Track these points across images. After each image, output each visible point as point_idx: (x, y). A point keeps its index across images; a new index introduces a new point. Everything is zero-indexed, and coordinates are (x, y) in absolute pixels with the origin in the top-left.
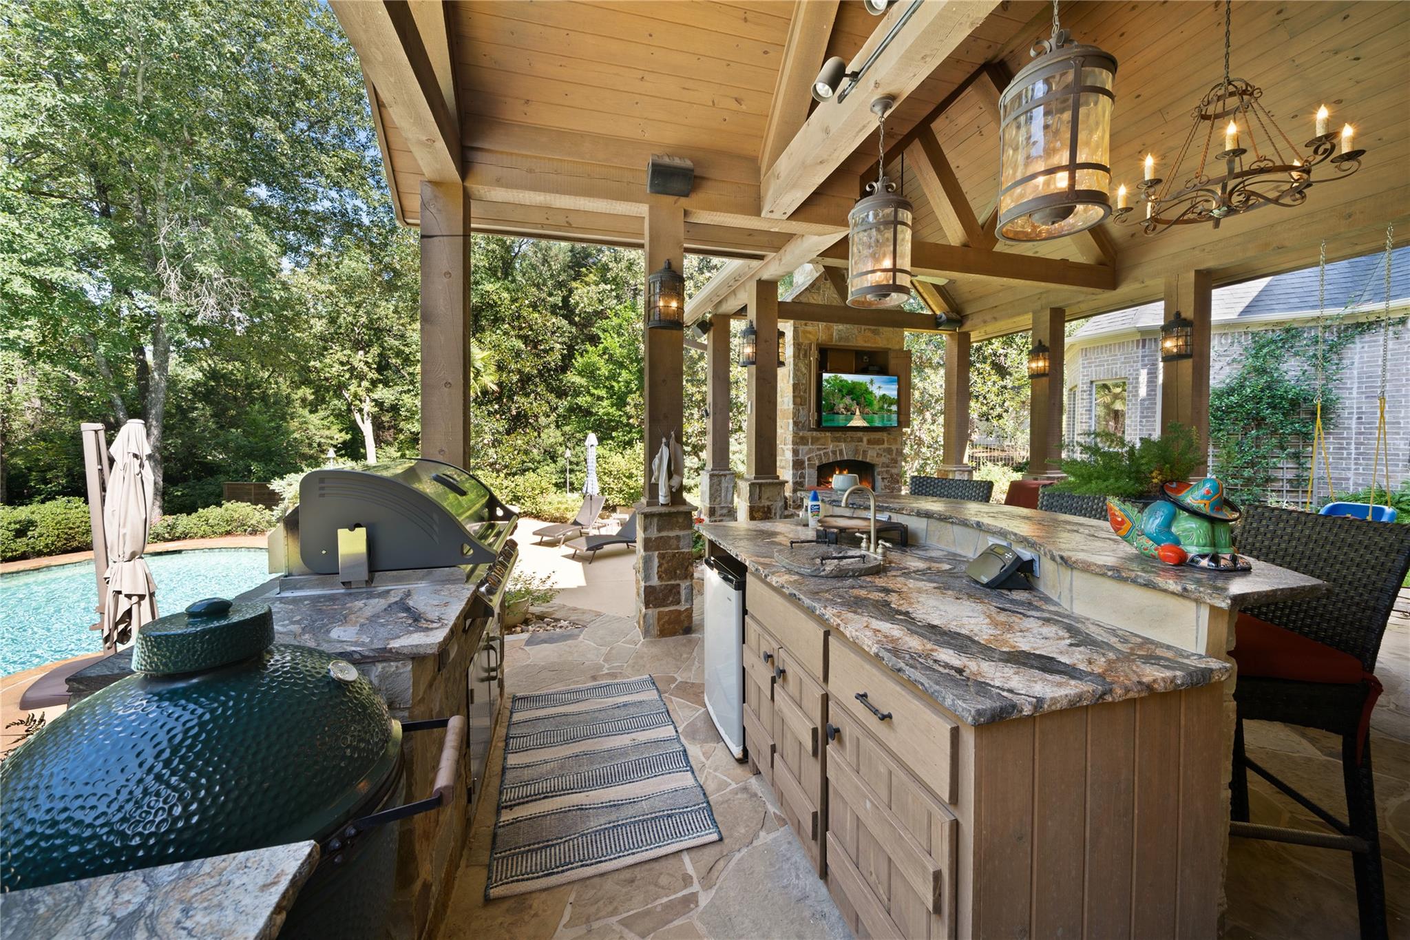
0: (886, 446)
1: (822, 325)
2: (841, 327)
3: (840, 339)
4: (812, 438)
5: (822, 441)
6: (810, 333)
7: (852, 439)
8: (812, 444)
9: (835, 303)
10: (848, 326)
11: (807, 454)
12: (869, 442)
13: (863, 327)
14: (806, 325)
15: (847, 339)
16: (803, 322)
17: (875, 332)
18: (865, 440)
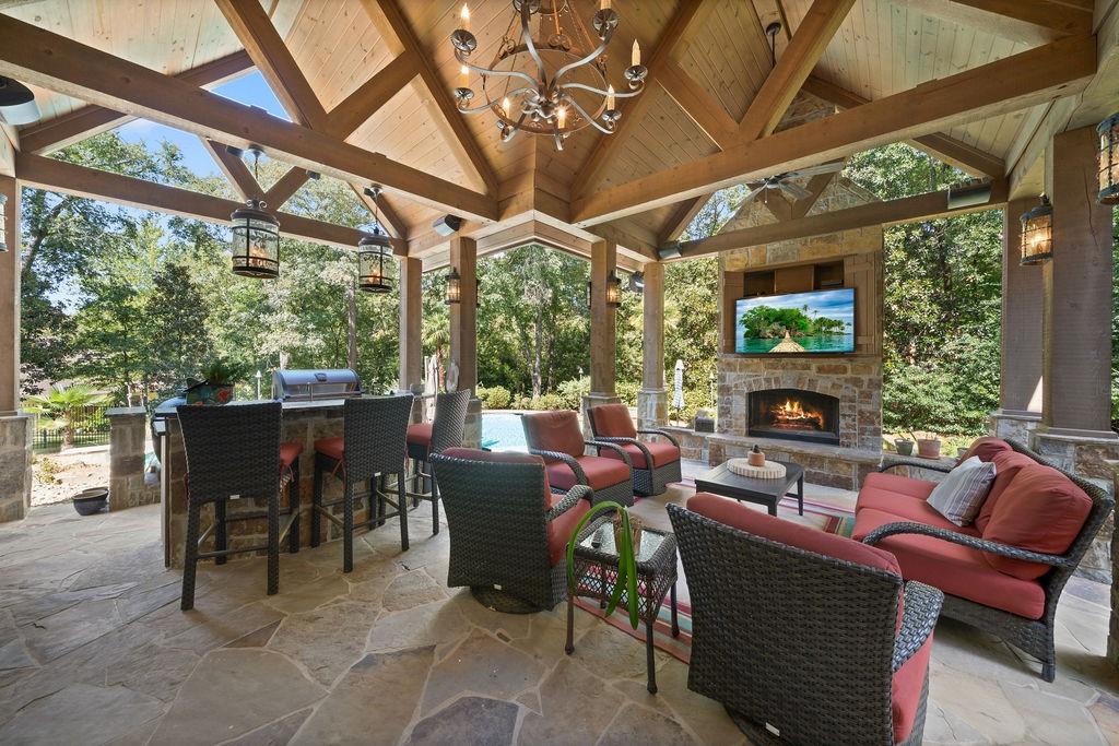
0: (849, 375)
1: (752, 249)
2: (776, 245)
3: (776, 259)
4: (740, 365)
5: (754, 367)
6: (737, 260)
7: (795, 366)
8: (741, 370)
9: (768, 222)
10: (787, 242)
11: (734, 380)
12: (820, 370)
13: (809, 238)
14: (732, 253)
15: (785, 256)
16: (729, 251)
17: (828, 240)
18: (814, 367)
